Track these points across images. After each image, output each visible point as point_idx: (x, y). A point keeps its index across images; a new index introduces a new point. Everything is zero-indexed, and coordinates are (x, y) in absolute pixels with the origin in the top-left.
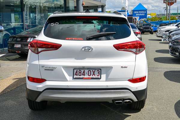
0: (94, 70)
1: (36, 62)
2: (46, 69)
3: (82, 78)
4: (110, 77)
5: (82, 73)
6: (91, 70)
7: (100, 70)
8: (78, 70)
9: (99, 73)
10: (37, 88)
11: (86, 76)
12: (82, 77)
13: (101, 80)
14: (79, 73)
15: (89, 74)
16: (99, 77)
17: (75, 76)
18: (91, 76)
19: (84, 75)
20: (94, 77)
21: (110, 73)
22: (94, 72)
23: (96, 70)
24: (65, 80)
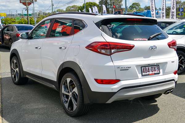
0: (154, 67)
1: (111, 64)
2: (121, 69)
3: (148, 75)
4: (166, 71)
5: (147, 70)
6: (153, 67)
7: (158, 66)
8: (144, 68)
9: (158, 68)
10: (112, 89)
11: (151, 73)
12: (148, 73)
13: (160, 74)
14: (145, 70)
15: (152, 71)
16: (159, 72)
17: (143, 74)
18: (154, 72)
19: (149, 72)
20: (155, 72)
21: (166, 68)
22: (155, 68)
23: (156, 66)
24: (137, 78)
